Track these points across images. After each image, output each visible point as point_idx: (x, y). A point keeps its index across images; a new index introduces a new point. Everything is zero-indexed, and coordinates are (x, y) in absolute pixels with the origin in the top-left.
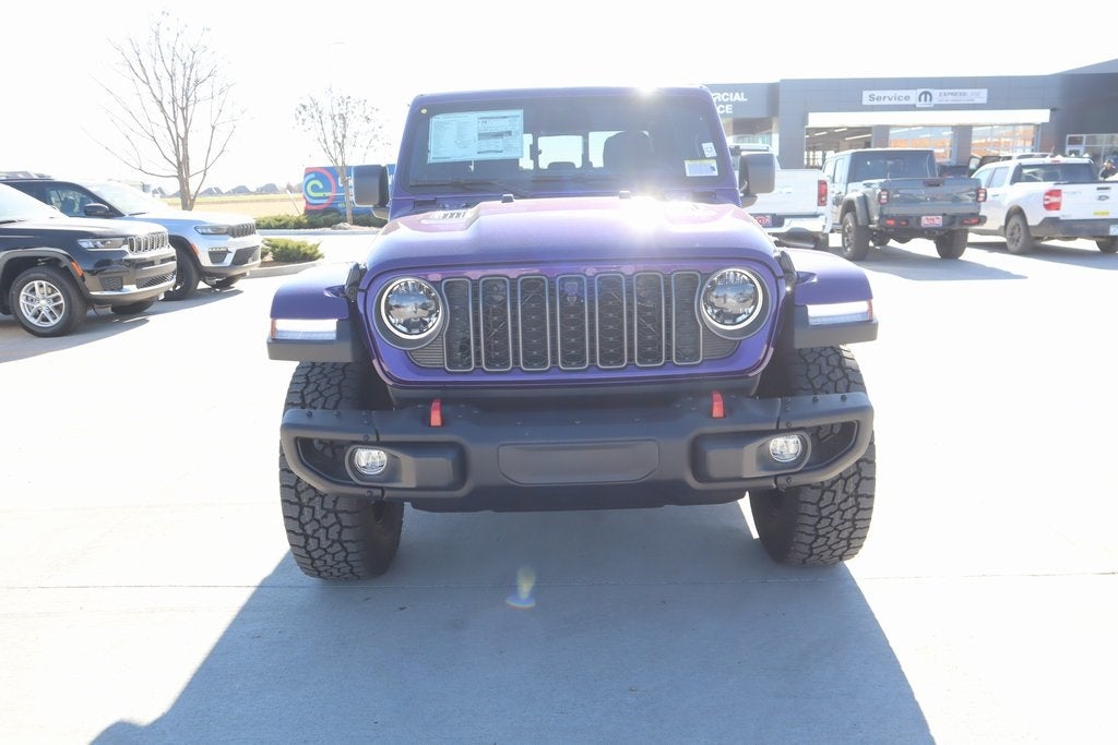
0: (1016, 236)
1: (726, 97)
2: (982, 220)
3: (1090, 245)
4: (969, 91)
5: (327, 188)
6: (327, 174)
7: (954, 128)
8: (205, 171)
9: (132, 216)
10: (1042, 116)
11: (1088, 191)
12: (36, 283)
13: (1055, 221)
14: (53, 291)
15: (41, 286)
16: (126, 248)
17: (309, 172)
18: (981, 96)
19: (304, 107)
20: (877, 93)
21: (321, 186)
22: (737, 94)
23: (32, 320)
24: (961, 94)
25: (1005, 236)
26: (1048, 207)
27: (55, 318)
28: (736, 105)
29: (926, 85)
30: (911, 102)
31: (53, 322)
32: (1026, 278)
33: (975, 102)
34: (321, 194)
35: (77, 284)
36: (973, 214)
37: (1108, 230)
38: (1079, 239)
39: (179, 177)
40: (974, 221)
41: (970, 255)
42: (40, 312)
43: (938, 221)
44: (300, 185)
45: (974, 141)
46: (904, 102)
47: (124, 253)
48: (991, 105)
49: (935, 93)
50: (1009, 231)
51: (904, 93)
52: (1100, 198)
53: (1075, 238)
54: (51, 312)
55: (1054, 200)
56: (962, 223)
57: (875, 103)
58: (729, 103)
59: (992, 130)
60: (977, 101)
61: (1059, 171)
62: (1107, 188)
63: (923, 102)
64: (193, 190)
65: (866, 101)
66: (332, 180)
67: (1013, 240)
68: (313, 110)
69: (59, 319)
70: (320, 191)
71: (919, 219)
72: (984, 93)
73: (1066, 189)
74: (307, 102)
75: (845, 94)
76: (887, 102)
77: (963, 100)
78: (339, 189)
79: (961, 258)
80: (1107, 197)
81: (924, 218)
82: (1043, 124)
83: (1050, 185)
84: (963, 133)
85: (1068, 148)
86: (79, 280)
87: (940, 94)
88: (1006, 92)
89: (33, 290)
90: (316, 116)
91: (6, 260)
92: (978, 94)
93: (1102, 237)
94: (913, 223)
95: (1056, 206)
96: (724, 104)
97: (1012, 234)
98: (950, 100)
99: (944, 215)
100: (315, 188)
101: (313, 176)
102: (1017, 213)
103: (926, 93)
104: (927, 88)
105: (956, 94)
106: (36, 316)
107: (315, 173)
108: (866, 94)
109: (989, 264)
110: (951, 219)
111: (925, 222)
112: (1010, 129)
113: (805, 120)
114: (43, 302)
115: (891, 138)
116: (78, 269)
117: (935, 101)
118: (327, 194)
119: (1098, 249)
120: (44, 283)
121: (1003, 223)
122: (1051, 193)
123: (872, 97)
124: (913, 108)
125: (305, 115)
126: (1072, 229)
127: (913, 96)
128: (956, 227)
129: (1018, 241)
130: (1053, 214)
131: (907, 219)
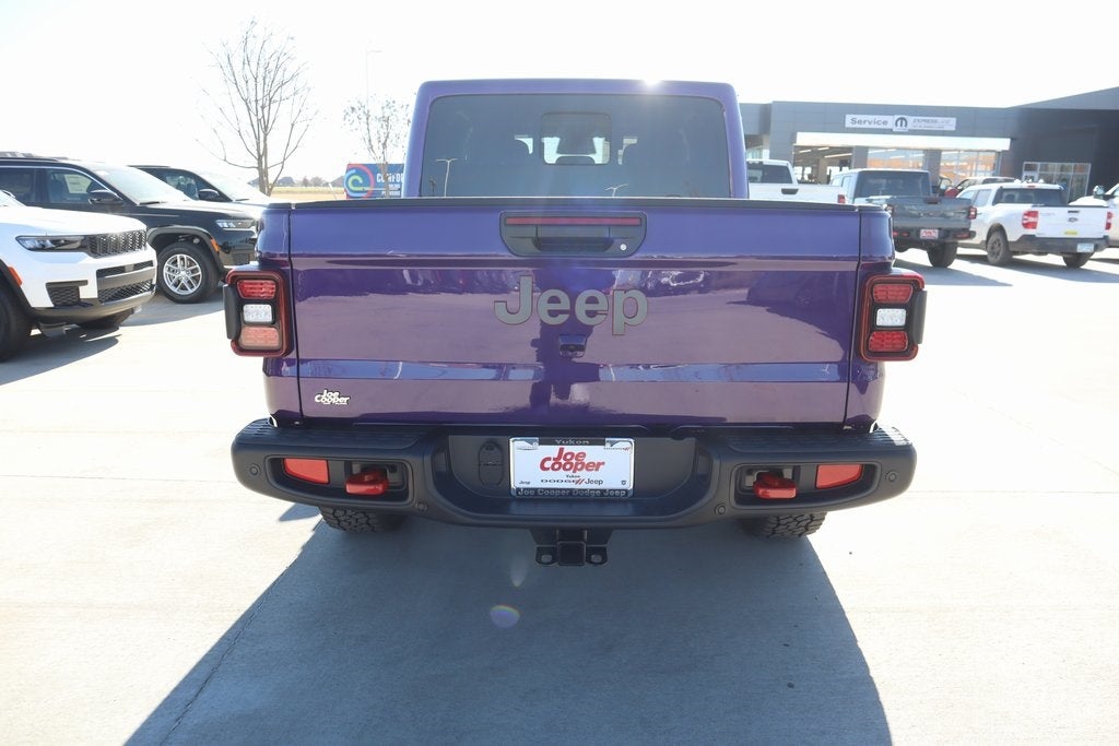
0: (996, 250)
2: (972, 235)
3: (1058, 260)
4: (939, 119)
5: (367, 183)
6: (368, 171)
7: (926, 151)
8: (283, 163)
9: (239, 201)
10: (1003, 144)
11: (1060, 213)
12: (178, 256)
13: (1032, 238)
14: (192, 263)
15: (182, 259)
16: (253, 229)
17: (350, 167)
18: (951, 123)
19: (353, 109)
20: (859, 117)
21: (361, 181)
23: (173, 288)
24: (932, 121)
25: (986, 249)
26: (1026, 225)
27: (192, 287)
29: (903, 111)
30: (888, 126)
31: (190, 291)
32: (1010, 285)
33: (945, 129)
34: (360, 189)
35: (213, 257)
36: (964, 229)
37: (1076, 248)
38: (1049, 255)
39: (259, 168)
40: (965, 235)
41: (957, 265)
42: (179, 281)
43: (935, 234)
44: (342, 178)
45: (942, 164)
46: (882, 126)
47: (252, 233)
48: (960, 131)
49: (910, 119)
50: (990, 246)
51: (883, 118)
52: (1070, 220)
53: (1046, 254)
54: (189, 282)
55: (1031, 219)
56: (955, 237)
57: (857, 126)
59: (959, 155)
60: (947, 128)
61: (1032, 194)
62: (1076, 212)
63: (899, 127)
64: (271, 181)
65: (848, 124)
66: (371, 176)
67: (992, 253)
68: (361, 112)
69: (196, 288)
70: (361, 185)
71: (918, 231)
72: (953, 121)
73: (1042, 210)
74: (356, 106)
75: (830, 116)
76: (867, 126)
77: (935, 127)
78: (377, 185)
79: (950, 267)
80: (1076, 220)
81: (922, 231)
82: (1003, 151)
83: (1027, 207)
84: (933, 156)
85: (1025, 174)
86: (216, 256)
87: (914, 121)
88: (972, 121)
89: (175, 262)
90: (364, 118)
91: (154, 236)
92: (948, 122)
93: (1068, 253)
94: (913, 234)
95: (1033, 225)
97: (993, 248)
98: (923, 126)
99: (940, 229)
100: (355, 183)
101: (354, 171)
102: (997, 230)
103: (902, 119)
104: (904, 115)
105: (928, 121)
106: (176, 285)
107: (356, 169)
108: (849, 118)
109: (975, 273)
110: (946, 233)
111: (924, 234)
112: (974, 155)
113: (794, 139)
114: (183, 273)
115: (869, 158)
116: (214, 244)
117: (910, 127)
118: (367, 189)
119: (1064, 264)
120: (185, 256)
121: (985, 239)
122: (1029, 214)
123: (853, 121)
124: (890, 132)
125: (354, 116)
126: (1045, 246)
127: (891, 120)
128: (949, 240)
129: (998, 254)
130: (1030, 232)
131: (908, 231)
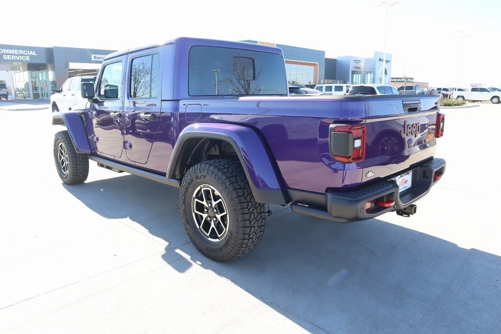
1: (25, 52)
20: (97, 56)
22: (31, 51)
28: (31, 56)
57: (97, 60)
58: (27, 55)
65: (93, 59)
75: (83, 55)
96: (25, 56)
108: (93, 56)
113: (67, 66)
